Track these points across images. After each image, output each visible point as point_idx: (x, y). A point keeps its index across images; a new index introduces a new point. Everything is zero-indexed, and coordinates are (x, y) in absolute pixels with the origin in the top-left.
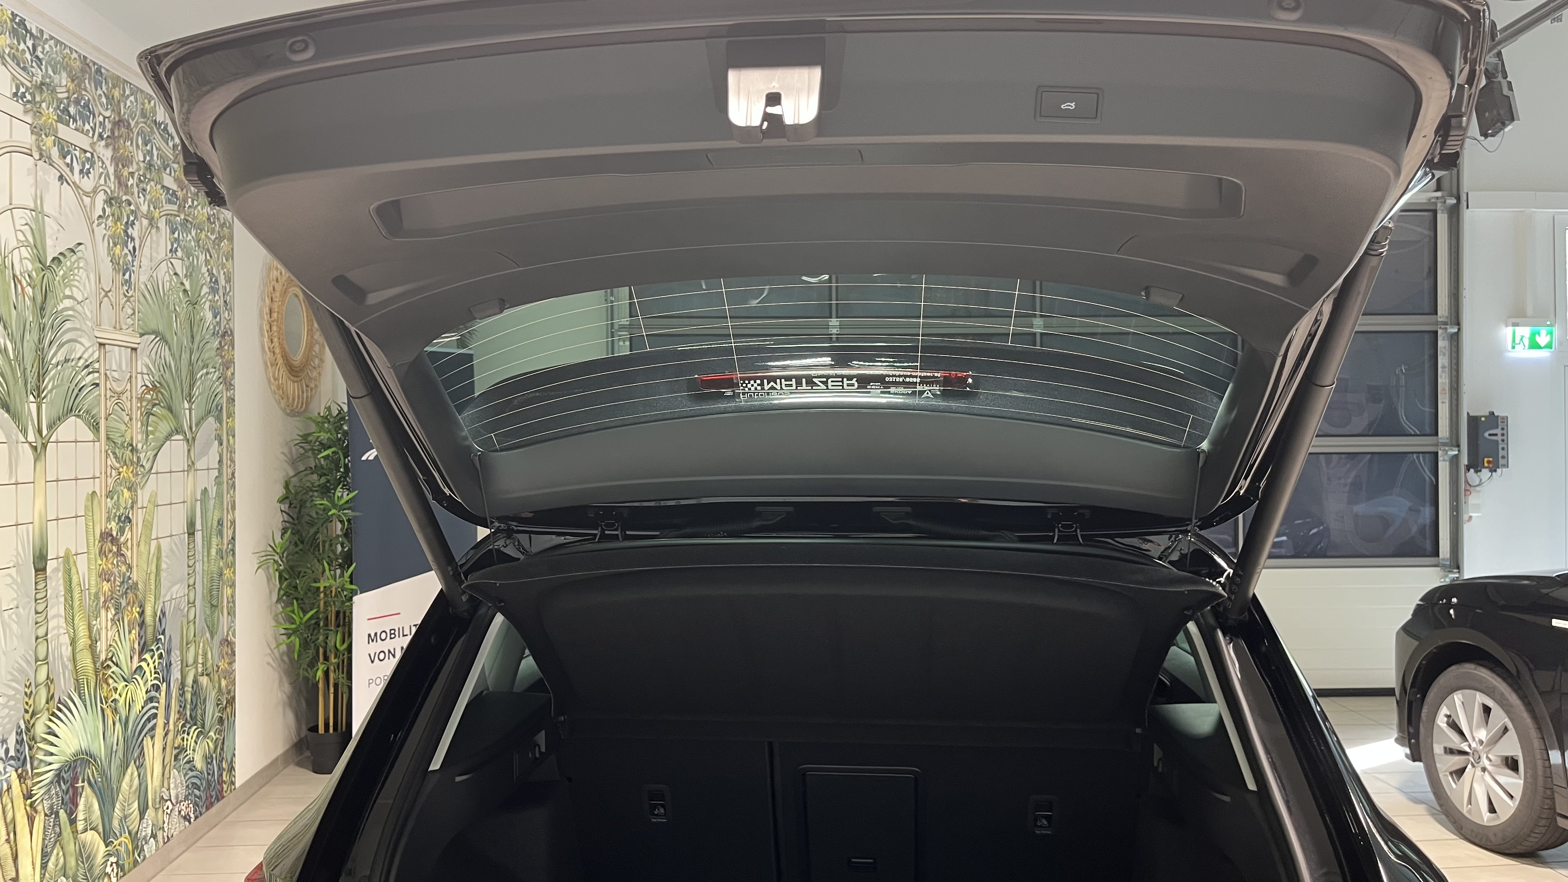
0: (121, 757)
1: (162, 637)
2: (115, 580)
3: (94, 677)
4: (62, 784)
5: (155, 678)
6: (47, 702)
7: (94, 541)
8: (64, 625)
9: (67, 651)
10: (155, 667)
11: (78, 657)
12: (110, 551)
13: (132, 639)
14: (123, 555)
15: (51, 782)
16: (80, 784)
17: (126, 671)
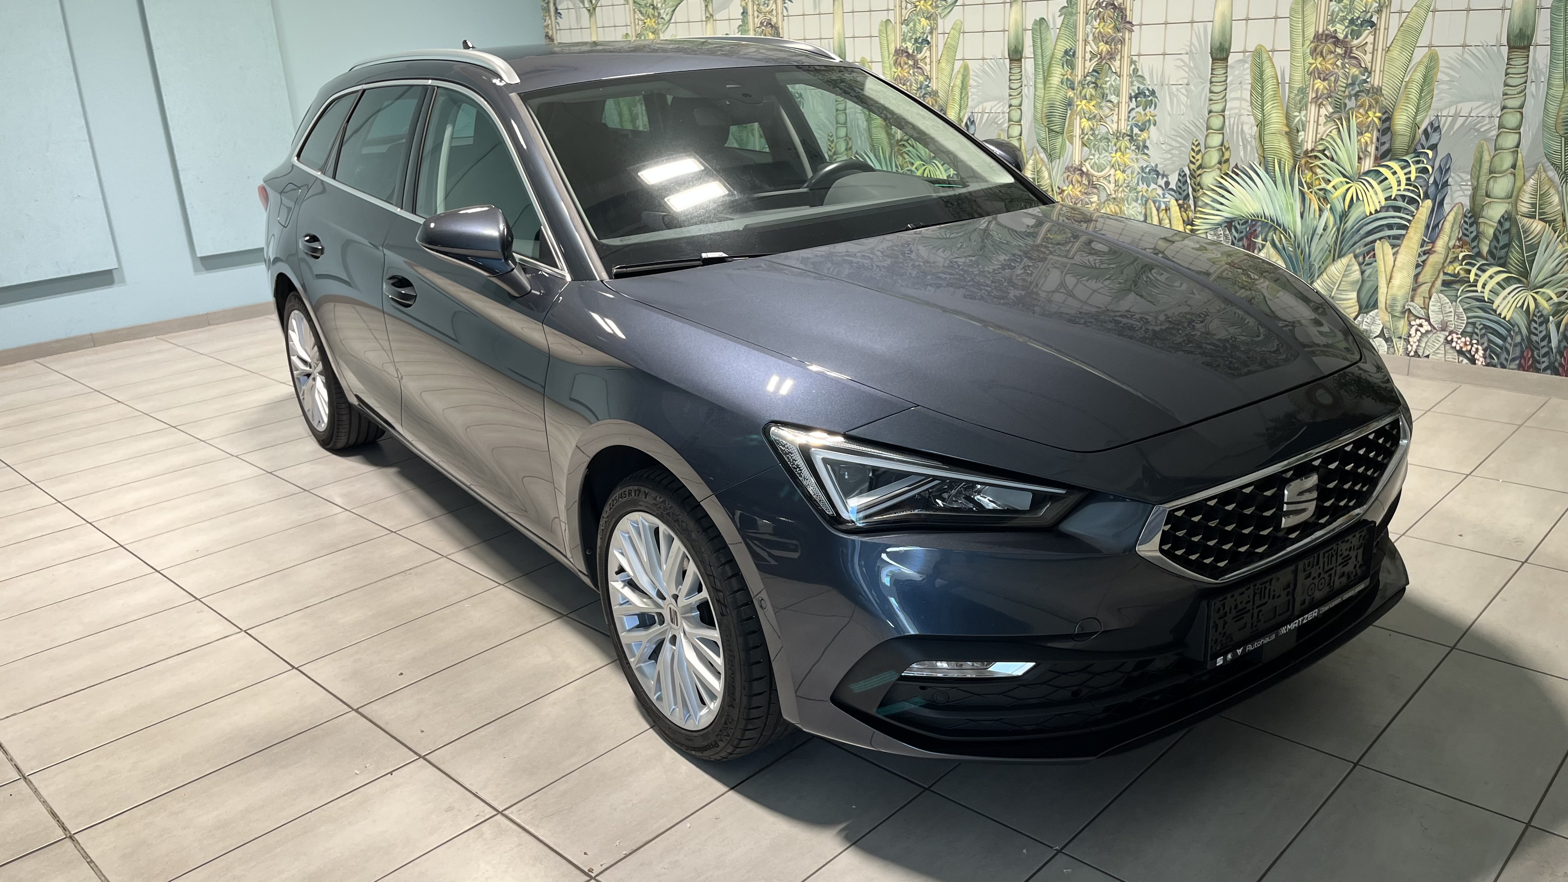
0: (1331, 242)
1: (1430, 153)
2: (1336, 81)
3: (1292, 161)
4: (1233, 231)
5: (1408, 190)
6: (1220, 163)
7: (1304, 41)
8: (1250, 108)
9: (1251, 129)
10: (1409, 179)
11: (1267, 138)
12: (1332, 52)
13: (1363, 140)
14: (1357, 58)
15: (1220, 225)
16: (1259, 240)
17: (1348, 167)
